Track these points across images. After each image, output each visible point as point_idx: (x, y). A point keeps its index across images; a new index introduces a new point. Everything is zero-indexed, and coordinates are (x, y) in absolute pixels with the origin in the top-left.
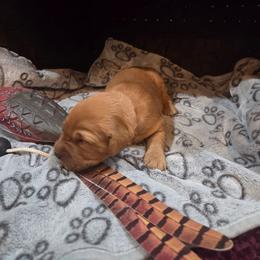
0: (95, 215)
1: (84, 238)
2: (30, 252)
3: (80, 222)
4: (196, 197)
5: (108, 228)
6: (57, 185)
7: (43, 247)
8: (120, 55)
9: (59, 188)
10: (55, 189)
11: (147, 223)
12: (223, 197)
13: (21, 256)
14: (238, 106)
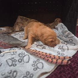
0: (37, 62)
1: (39, 68)
2: (25, 75)
3: (34, 65)
4: (59, 53)
5: (43, 64)
6: (23, 58)
7: (28, 73)
8: (23, 20)
9: (24, 58)
10: (23, 59)
11: (51, 59)
12: (64, 51)
13: (23, 77)
14: (58, 30)
